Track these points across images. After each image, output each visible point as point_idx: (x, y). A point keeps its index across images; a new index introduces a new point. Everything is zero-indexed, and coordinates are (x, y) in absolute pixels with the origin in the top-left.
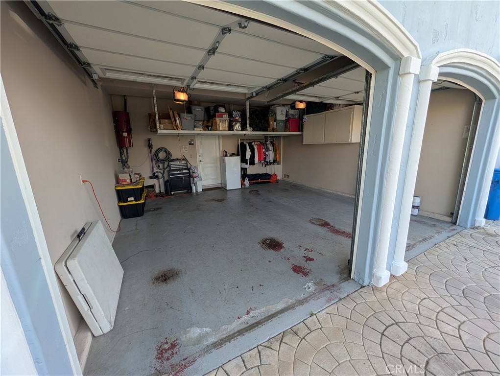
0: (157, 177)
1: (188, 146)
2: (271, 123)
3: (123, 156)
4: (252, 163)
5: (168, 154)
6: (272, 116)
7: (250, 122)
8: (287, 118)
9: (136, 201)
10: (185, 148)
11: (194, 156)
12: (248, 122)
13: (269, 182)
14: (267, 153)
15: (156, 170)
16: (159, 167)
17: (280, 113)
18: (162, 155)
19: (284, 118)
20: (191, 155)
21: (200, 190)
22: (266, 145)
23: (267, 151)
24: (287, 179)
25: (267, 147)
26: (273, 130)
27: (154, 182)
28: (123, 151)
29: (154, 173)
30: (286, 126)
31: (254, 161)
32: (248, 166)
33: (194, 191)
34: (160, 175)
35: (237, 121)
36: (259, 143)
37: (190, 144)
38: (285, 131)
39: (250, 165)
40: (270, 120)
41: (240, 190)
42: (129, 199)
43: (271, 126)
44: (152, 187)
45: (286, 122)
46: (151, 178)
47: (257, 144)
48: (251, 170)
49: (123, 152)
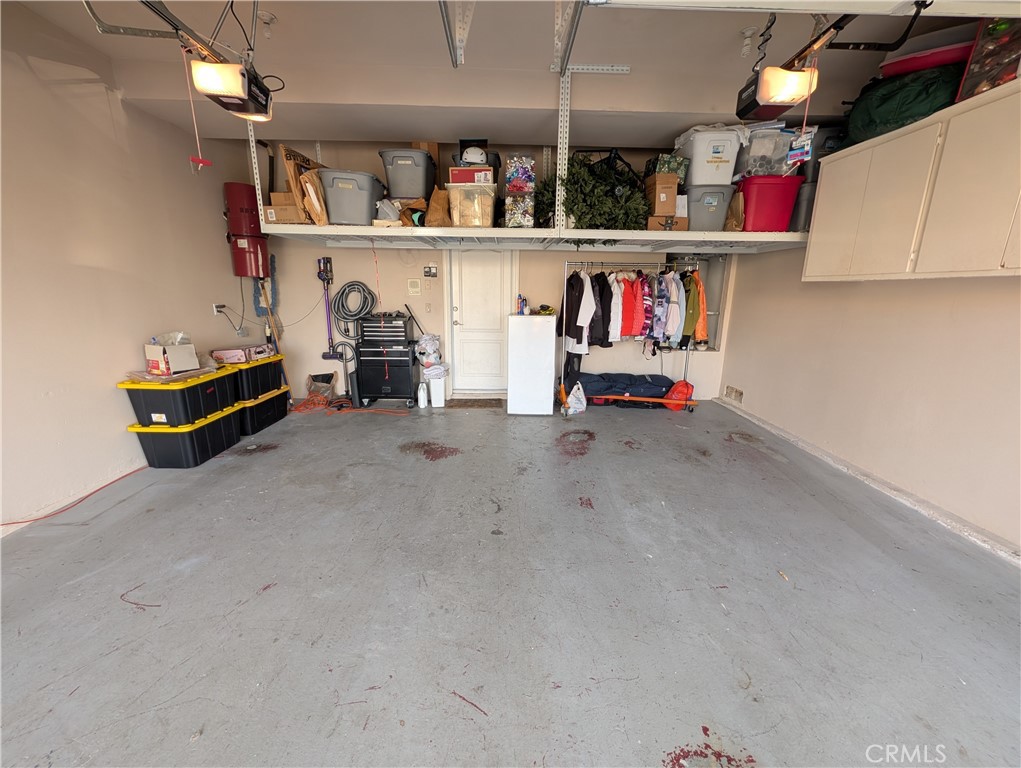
0: (340, 356)
1: (421, 280)
2: (663, 197)
3: (262, 299)
4: (599, 337)
5: (369, 297)
6: (671, 170)
7: (568, 191)
8: (737, 178)
9: (172, 426)
10: (414, 285)
11: (435, 307)
12: (561, 194)
13: (661, 406)
14: (658, 311)
15: (338, 338)
16: (347, 330)
17: (710, 155)
18: (354, 301)
19: (725, 176)
20: (429, 305)
21: (438, 402)
22: (660, 283)
23: (660, 304)
24: (732, 402)
25: (661, 291)
26: (670, 223)
27: (334, 367)
28: (263, 286)
29: (332, 346)
30: (731, 212)
31: (607, 334)
32: (582, 348)
33: (422, 403)
34: (350, 353)
35: (519, 193)
36: (633, 276)
37: (428, 274)
38: (724, 229)
39: (590, 344)
40: (658, 187)
41: (551, 419)
42: (156, 417)
43: (659, 210)
44: (328, 378)
45: (735, 192)
46: (325, 356)
47: (625, 281)
48: (597, 362)
49: (263, 288)
